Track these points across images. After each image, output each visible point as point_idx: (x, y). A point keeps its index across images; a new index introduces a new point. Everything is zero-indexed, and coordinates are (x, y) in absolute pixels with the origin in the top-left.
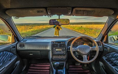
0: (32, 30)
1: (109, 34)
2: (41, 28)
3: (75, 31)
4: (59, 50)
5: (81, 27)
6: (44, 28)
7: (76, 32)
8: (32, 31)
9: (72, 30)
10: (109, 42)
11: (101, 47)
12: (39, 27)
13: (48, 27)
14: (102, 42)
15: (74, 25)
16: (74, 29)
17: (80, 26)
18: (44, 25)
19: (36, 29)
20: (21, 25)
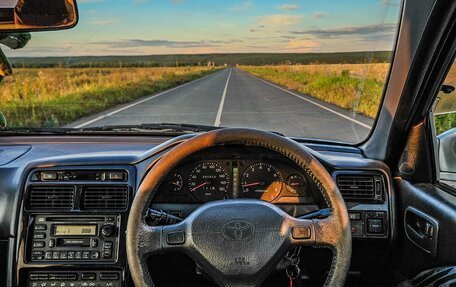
0: (87, 88)
1: (435, 113)
2: (135, 80)
3: (308, 95)
4: (77, 230)
5: (345, 73)
6: (153, 78)
7: (315, 99)
8: (86, 96)
9: (296, 91)
10: (442, 176)
11: (384, 207)
12: (128, 74)
13: (177, 73)
14: (394, 170)
15: (311, 68)
16: (305, 83)
17: (336, 69)
18: (157, 66)
19: (108, 85)
20: (45, 63)
